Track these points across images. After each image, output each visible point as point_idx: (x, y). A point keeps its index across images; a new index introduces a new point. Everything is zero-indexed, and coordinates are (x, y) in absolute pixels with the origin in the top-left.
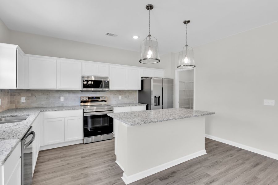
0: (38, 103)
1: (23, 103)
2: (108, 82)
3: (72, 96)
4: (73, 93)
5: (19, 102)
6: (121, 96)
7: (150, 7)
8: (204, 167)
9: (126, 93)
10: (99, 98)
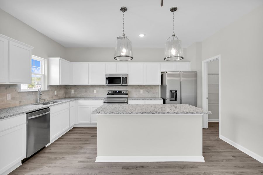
0: (81, 94)
1: (73, 94)
2: (126, 78)
3: (101, 89)
4: (102, 87)
5: (70, 93)
6: (142, 91)
7: (124, 9)
8: (180, 173)
9: (147, 87)
10: (121, 92)
